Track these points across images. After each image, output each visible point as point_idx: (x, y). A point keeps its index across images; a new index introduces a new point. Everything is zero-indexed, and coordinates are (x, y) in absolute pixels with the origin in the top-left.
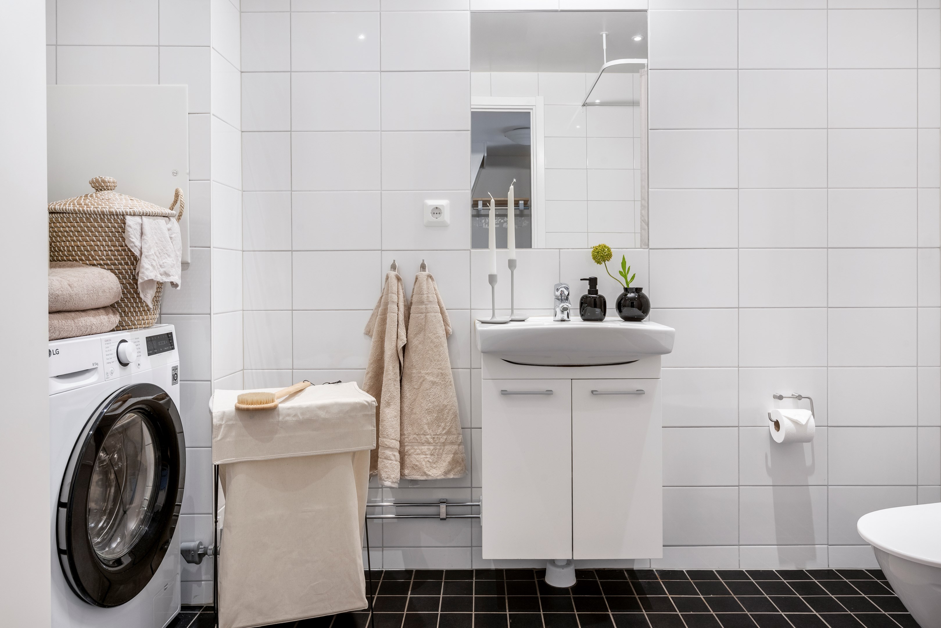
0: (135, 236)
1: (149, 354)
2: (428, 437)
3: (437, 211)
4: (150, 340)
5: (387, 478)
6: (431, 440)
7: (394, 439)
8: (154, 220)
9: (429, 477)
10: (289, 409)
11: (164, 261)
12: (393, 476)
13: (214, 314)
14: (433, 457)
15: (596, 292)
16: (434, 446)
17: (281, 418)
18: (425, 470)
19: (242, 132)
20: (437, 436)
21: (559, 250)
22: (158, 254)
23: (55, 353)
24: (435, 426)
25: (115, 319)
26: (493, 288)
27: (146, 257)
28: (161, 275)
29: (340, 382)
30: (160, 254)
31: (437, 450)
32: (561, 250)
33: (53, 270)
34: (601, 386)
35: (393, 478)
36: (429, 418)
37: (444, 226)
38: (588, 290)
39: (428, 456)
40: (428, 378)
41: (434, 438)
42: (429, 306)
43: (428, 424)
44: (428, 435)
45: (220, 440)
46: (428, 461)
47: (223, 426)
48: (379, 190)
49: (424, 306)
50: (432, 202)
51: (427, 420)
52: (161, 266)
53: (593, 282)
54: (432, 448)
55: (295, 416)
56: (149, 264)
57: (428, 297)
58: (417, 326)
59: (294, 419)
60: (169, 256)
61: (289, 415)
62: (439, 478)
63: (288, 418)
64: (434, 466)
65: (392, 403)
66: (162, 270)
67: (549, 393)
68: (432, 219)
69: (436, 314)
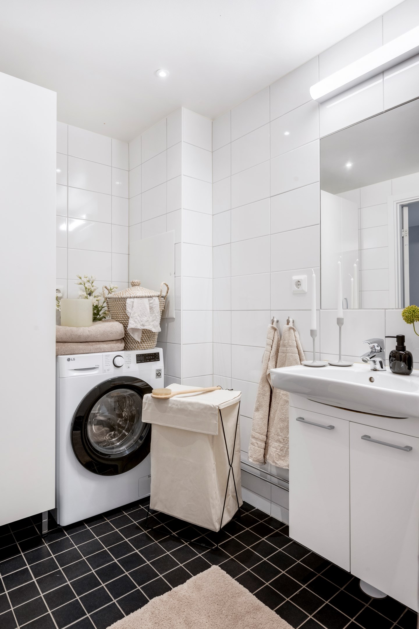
0: (129, 307)
1: (137, 363)
2: (280, 437)
3: (298, 283)
4: (138, 356)
5: (251, 457)
6: (282, 440)
7: (258, 433)
8: (141, 299)
9: (277, 465)
10: (175, 401)
11: (143, 319)
12: (254, 456)
13: (183, 344)
14: (282, 452)
15: (404, 349)
16: (284, 445)
17: (170, 405)
18: (274, 459)
19: (213, 247)
20: (286, 439)
21: (384, 310)
22: (140, 315)
23: (72, 360)
24: (286, 431)
25: (122, 345)
26: (314, 340)
27: (131, 317)
28: (141, 326)
29: (232, 390)
30: (141, 315)
31: (286, 448)
32: (386, 310)
33: (94, 323)
34: (374, 434)
35: (254, 458)
36: (282, 425)
37: (304, 293)
38: (396, 346)
39: (278, 451)
40: (283, 397)
41: (284, 439)
42: (288, 348)
43: (280, 429)
44: (280, 436)
45: (145, 410)
46: (278, 454)
47: (147, 403)
48: (269, 272)
49: (285, 348)
50: (296, 278)
51: (280, 426)
52: (141, 321)
53: (401, 339)
54: (282, 445)
55: (177, 405)
56: (132, 321)
57: (288, 342)
58: (281, 361)
59: (176, 407)
60: (146, 316)
61: (174, 404)
62: (284, 468)
63: (174, 406)
64: (283, 458)
65: (260, 409)
66: (141, 323)
67: (332, 428)
68: (295, 288)
69: (293, 354)
